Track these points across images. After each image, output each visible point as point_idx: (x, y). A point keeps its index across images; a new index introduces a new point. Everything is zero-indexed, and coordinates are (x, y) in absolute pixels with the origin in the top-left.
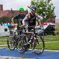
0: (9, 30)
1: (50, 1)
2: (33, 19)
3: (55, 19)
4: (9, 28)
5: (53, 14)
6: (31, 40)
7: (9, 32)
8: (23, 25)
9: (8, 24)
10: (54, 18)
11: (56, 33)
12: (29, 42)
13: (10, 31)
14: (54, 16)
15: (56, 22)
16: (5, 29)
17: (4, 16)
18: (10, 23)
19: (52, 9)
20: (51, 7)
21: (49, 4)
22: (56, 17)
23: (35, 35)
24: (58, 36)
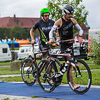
0: (11, 50)
1: (80, 2)
2: (67, 27)
3: (88, 32)
4: (10, 47)
5: (85, 23)
6: (66, 67)
7: (10, 54)
8: (50, 41)
9: (8, 41)
10: (87, 30)
11: (89, 56)
12: (63, 71)
13: (12, 53)
14: (87, 26)
15: (89, 38)
16: (3, 49)
17: (2, 27)
18: (12, 39)
19: (83, 16)
20: (81, 12)
21: (79, 6)
22: (89, 28)
23: (73, 59)
24: (93, 62)
